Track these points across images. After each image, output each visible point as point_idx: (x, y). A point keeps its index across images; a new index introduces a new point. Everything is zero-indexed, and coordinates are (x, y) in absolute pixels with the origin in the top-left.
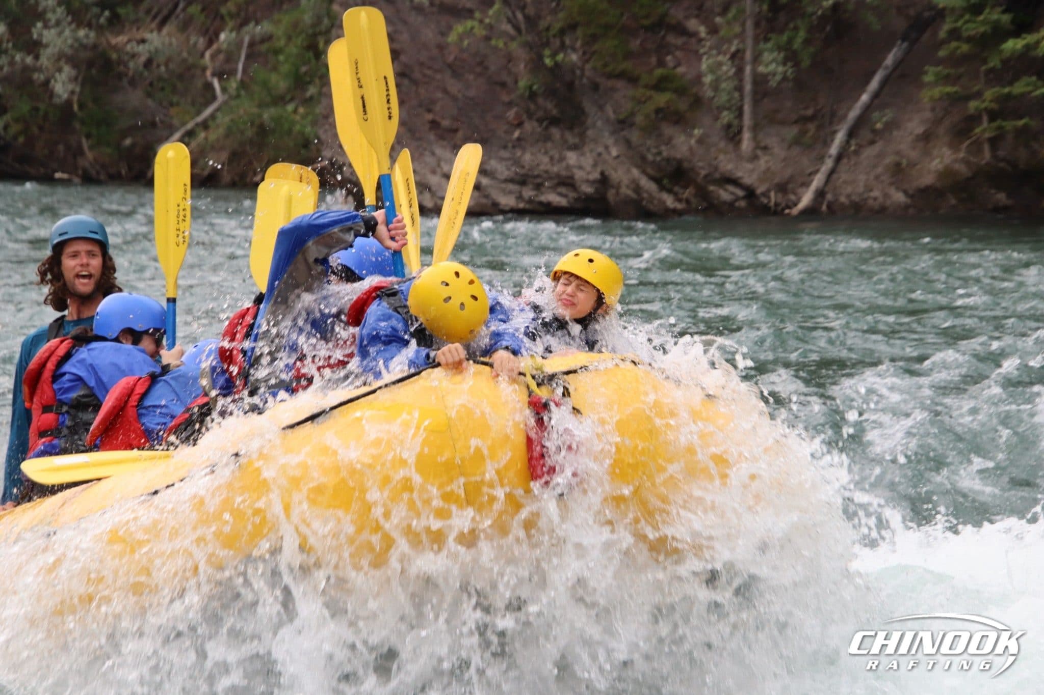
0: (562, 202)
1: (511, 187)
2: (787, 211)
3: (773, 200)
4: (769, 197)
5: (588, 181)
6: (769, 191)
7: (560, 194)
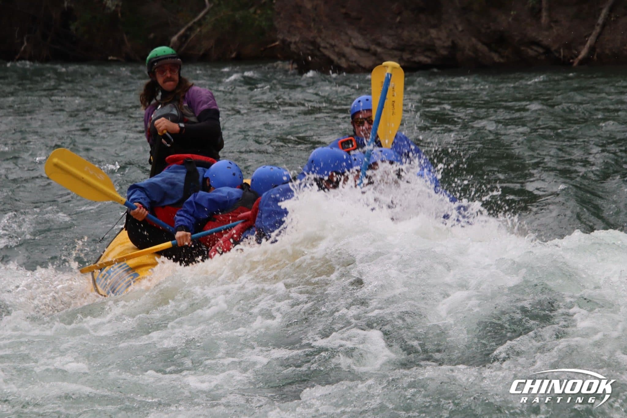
0: (429, 61)
1: (396, 53)
2: (571, 61)
3: (562, 54)
4: (560, 53)
5: (444, 47)
6: (559, 48)
7: (427, 56)
